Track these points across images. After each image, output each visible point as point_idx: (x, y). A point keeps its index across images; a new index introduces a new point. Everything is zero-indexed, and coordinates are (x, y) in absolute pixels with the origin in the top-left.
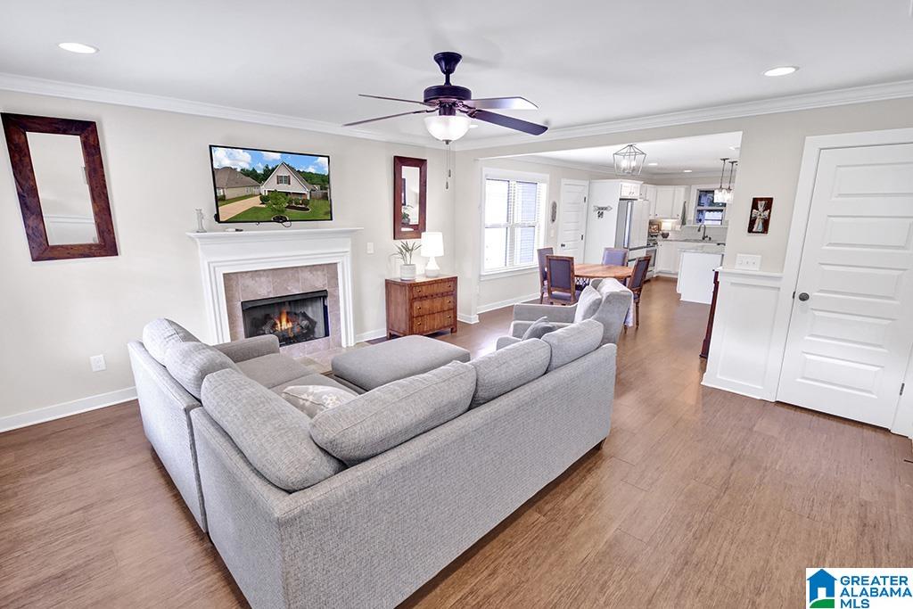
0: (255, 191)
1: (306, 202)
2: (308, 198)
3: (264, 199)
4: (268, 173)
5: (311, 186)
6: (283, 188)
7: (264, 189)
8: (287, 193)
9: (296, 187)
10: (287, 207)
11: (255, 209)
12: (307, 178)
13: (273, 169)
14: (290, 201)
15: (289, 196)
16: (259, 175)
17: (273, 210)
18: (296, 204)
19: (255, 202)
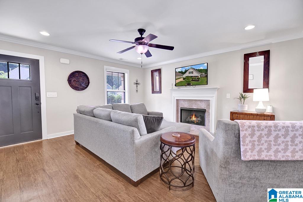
0: (182, 77)
1: (198, 79)
2: (200, 77)
3: (184, 79)
4: (186, 71)
5: (201, 73)
6: (191, 75)
7: (184, 76)
8: (192, 76)
9: (195, 74)
10: (192, 80)
11: (181, 82)
12: (200, 71)
13: (188, 70)
14: (193, 79)
15: (192, 77)
16: (183, 72)
17: (187, 82)
18: (195, 79)
19: (182, 80)
